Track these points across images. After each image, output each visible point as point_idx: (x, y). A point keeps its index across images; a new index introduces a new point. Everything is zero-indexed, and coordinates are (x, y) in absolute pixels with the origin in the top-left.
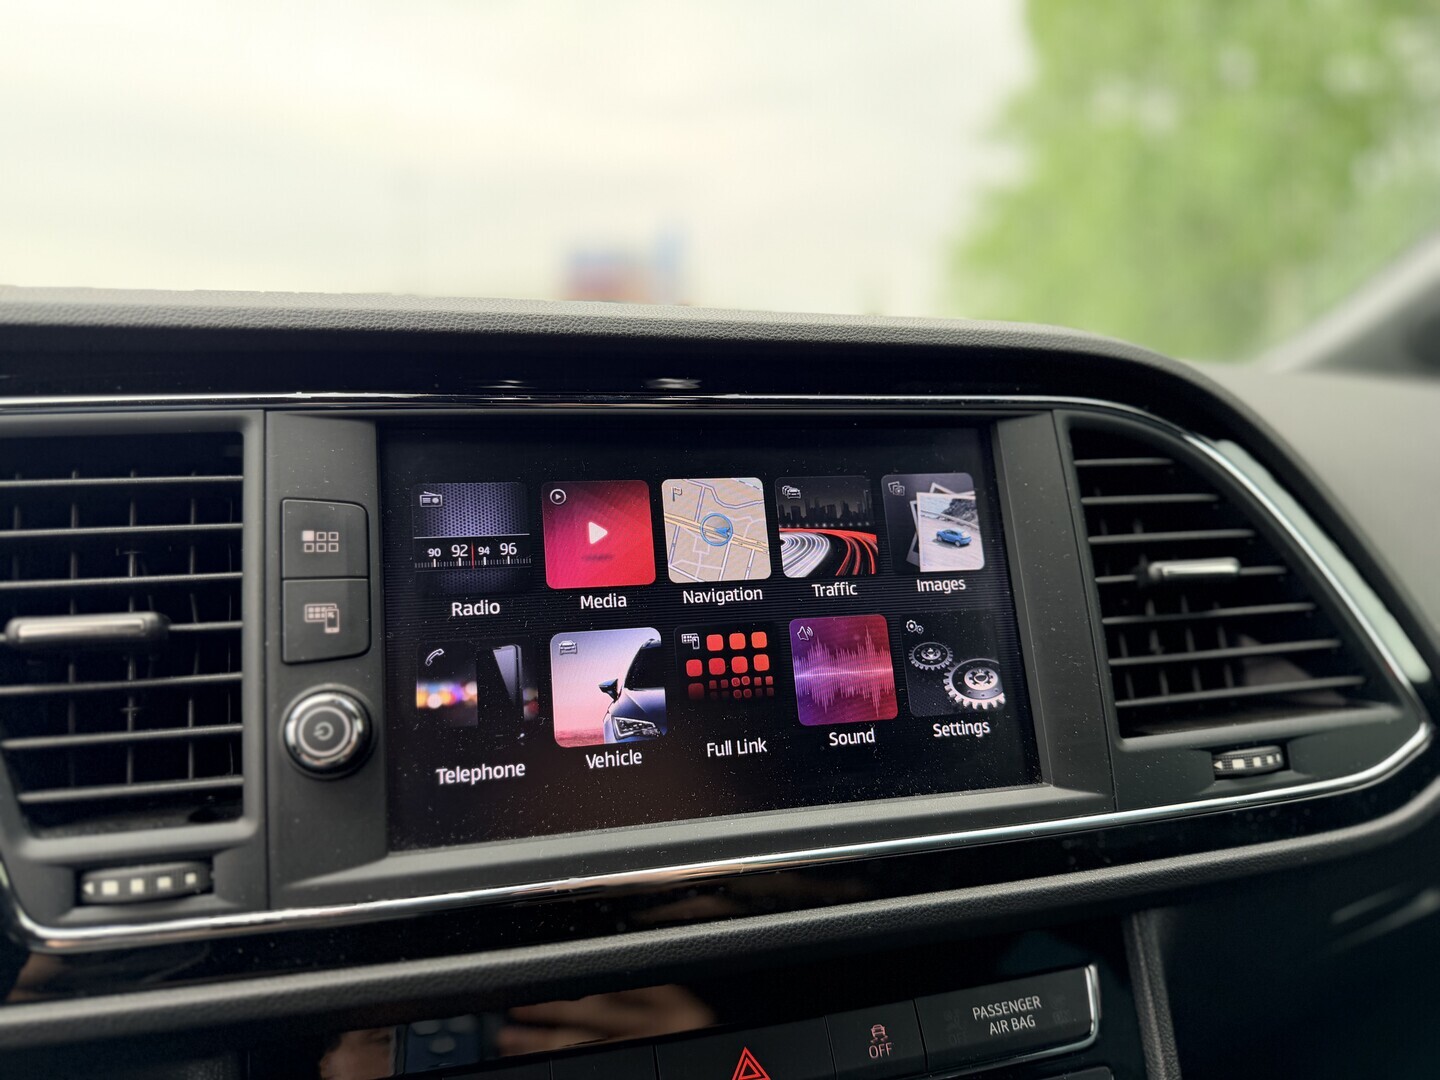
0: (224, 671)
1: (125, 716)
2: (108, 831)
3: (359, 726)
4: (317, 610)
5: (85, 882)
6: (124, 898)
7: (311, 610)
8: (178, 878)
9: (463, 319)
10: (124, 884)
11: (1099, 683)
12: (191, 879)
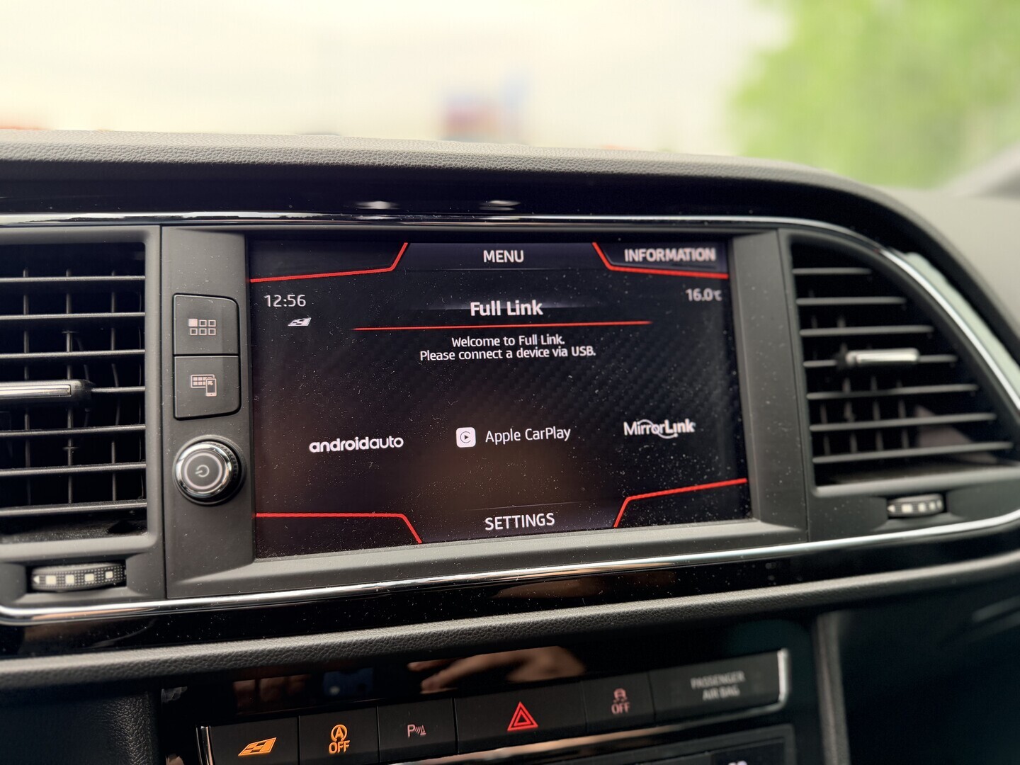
0: (134, 423)
1: (66, 452)
2: (51, 539)
3: (229, 467)
5: (35, 575)
6: (62, 587)
8: (100, 574)
10: (61, 578)
11: (801, 444)
12: (109, 575)
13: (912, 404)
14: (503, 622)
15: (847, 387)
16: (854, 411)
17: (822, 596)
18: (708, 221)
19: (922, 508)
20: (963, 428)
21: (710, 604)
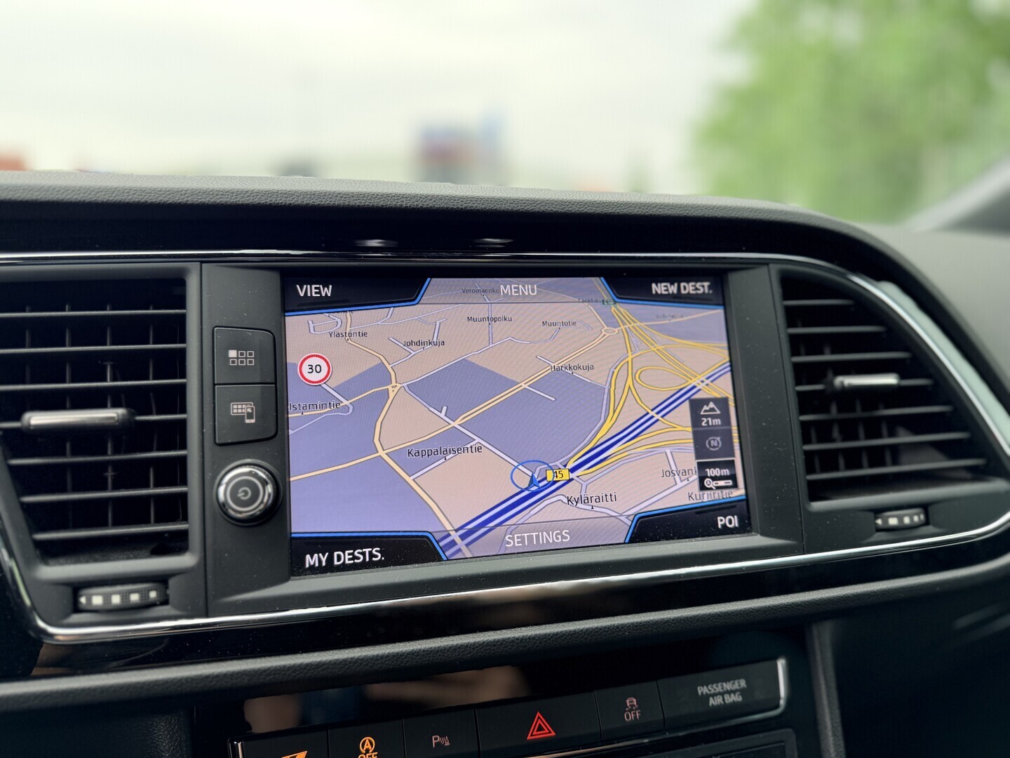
0: (174, 449)
1: (106, 479)
2: (96, 561)
3: (270, 489)
4: (240, 407)
5: (81, 596)
6: (108, 607)
7: (235, 407)
8: (144, 594)
9: (341, 197)
10: (107, 598)
11: (795, 462)
12: (153, 595)
13: (894, 424)
14: (526, 634)
15: (834, 409)
16: (841, 432)
17: (818, 605)
18: (705, 258)
19: (907, 520)
20: (940, 446)
21: (716, 613)
